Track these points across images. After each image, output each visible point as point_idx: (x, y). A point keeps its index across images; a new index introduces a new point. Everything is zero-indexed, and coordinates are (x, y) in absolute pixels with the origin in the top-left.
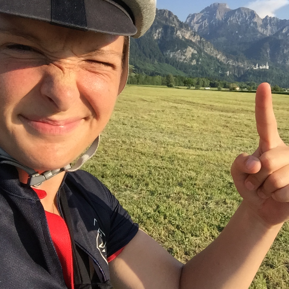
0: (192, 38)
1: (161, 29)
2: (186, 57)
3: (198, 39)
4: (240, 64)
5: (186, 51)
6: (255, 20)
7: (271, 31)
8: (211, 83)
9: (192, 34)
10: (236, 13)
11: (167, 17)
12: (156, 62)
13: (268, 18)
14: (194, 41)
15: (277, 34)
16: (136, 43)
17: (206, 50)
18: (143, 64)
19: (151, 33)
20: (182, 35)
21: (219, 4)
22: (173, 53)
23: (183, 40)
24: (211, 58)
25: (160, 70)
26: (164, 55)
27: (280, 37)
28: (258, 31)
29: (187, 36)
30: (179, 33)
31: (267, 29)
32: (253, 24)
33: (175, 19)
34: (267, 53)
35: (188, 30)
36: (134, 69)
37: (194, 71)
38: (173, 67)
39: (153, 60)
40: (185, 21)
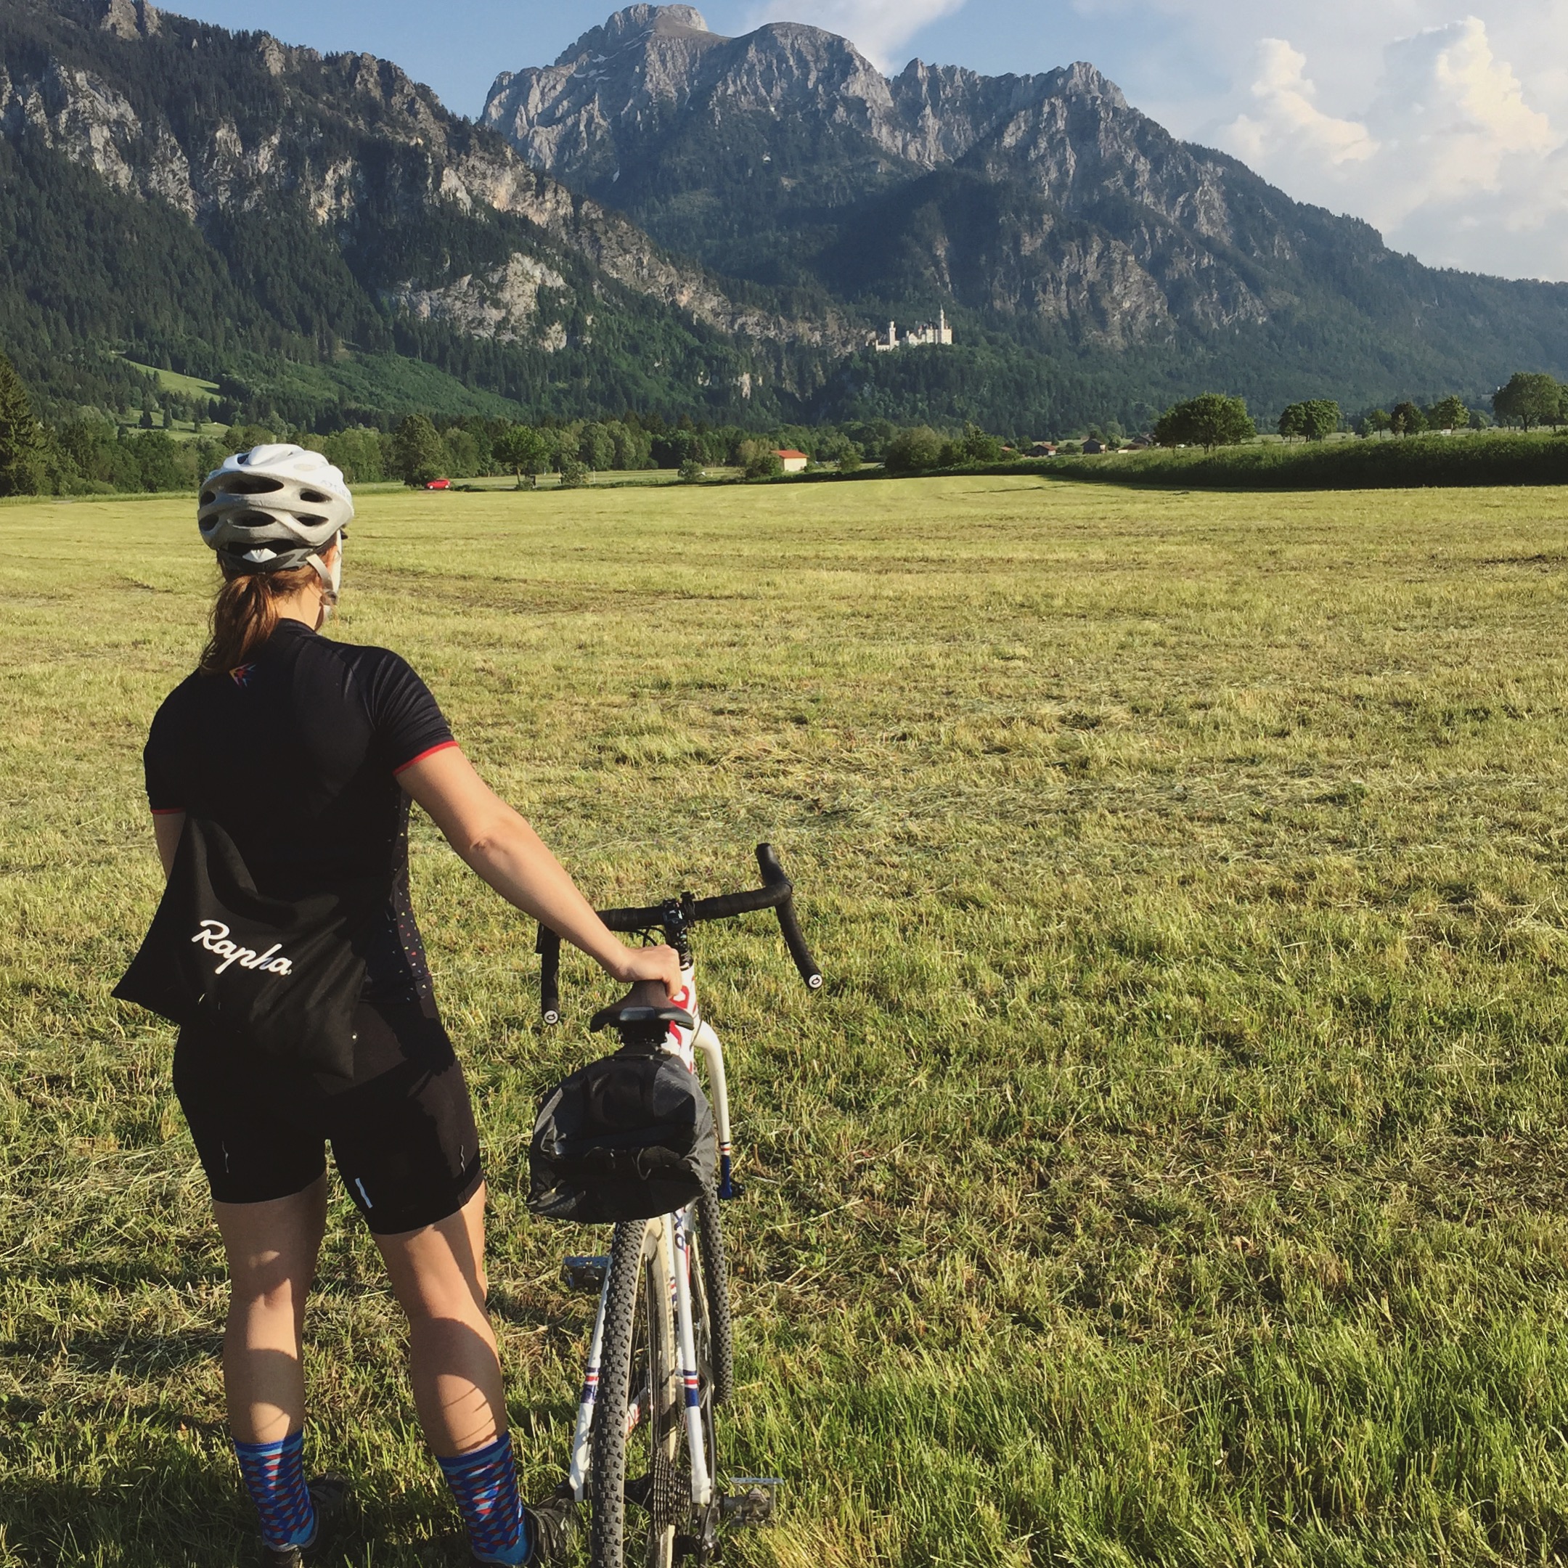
0: (531, 205)
1: (349, 164)
2: (509, 312)
3: (561, 212)
4: (802, 328)
5: (503, 280)
6: (856, 87)
7: (946, 140)
8: (655, 444)
9: (529, 184)
10: (752, 53)
11: (377, 93)
12: (341, 352)
13: (921, 73)
14: (539, 219)
15: (974, 157)
16: (216, 253)
17: (614, 266)
18: (267, 372)
19: (292, 187)
20: (469, 192)
21: (652, 11)
22: (434, 294)
23: (481, 216)
24: (645, 306)
25: (371, 394)
26: (380, 309)
27: (993, 172)
28: (873, 147)
29: (501, 193)
30: (451, 180)
31: (920, 132)
32: (849, 111)
33: (420, 105)
34: (936, 263)
35: (503, 165)
36: (217, 399)
37: (561, 385)
38: (438, 373)
39: (321, 341)
40: (480, 114)
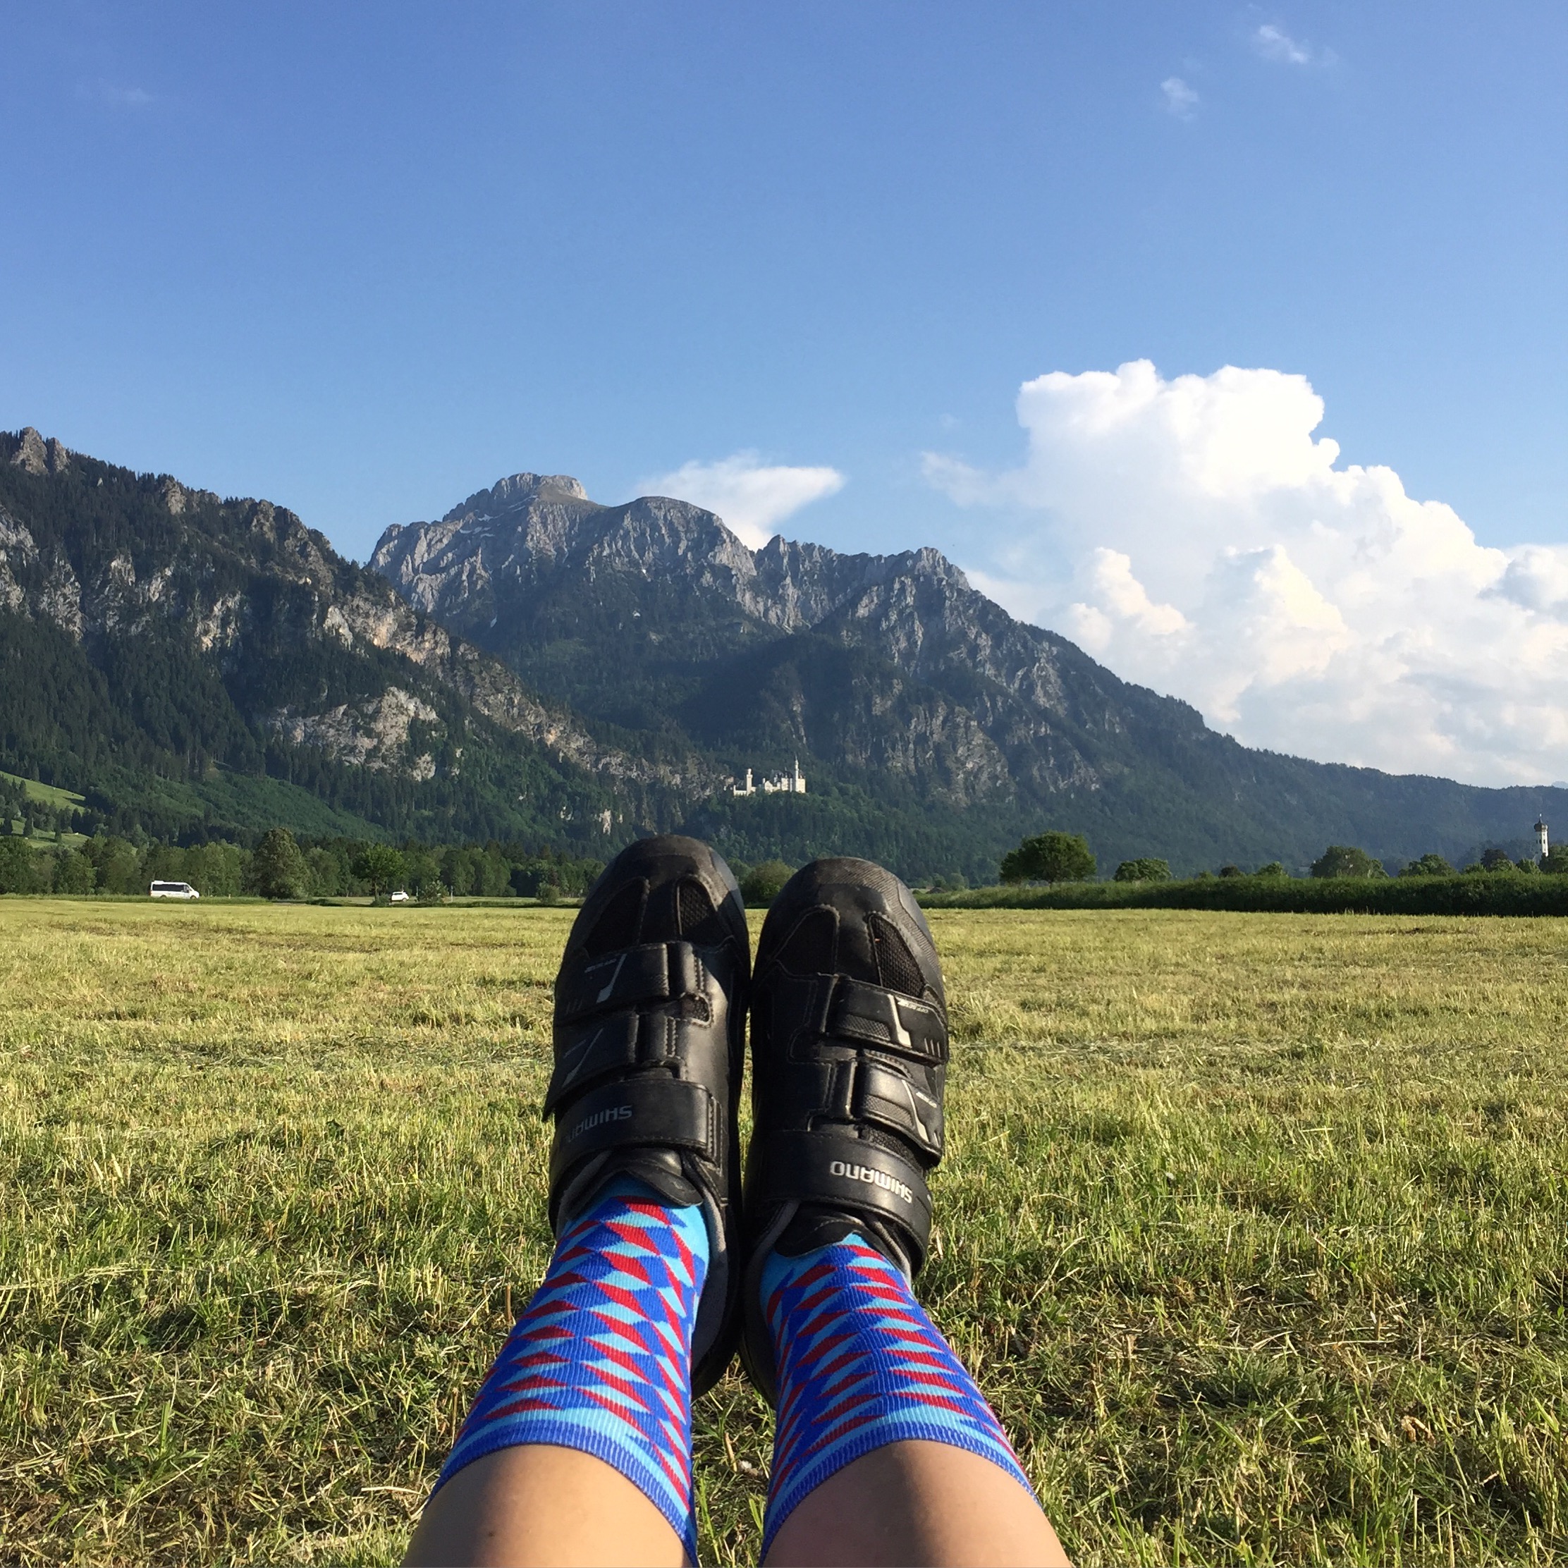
0: (410, 644)
1: (237, 598)
2: (381, 742)
3: (439, 651)
4: (664, 770)
5: (378, 711)
6: (723, 557)
7: (803, 606)
8: (515, 874)
9: (410, 625)
10: (627, 522)
11: (271, 536)
12: (212, 771)
13: (782, 548)
14: (417, 657)
15: (831, 623)
16: (98, 674)
17: (486, 704)
18: (135, 787)
19: (180, 615)
20: (351, 629)
21: (537, 479)
22: (309, 721)
23: (360, 651)
24: (513, 743)
25: (237, 813)
26: (254, 733)
27: (847, 638)
28: (738, 610)
29: (382, 632)
30: (335, 617)
31: (780, 600)
32: (714, 575)
33: (312, 550)
34: (792, 716)
35: (386, 606)
36: (81, 810)
37: (426, 813)
38: (308, 796)
39: (192, 761)
40: (368, 559)
